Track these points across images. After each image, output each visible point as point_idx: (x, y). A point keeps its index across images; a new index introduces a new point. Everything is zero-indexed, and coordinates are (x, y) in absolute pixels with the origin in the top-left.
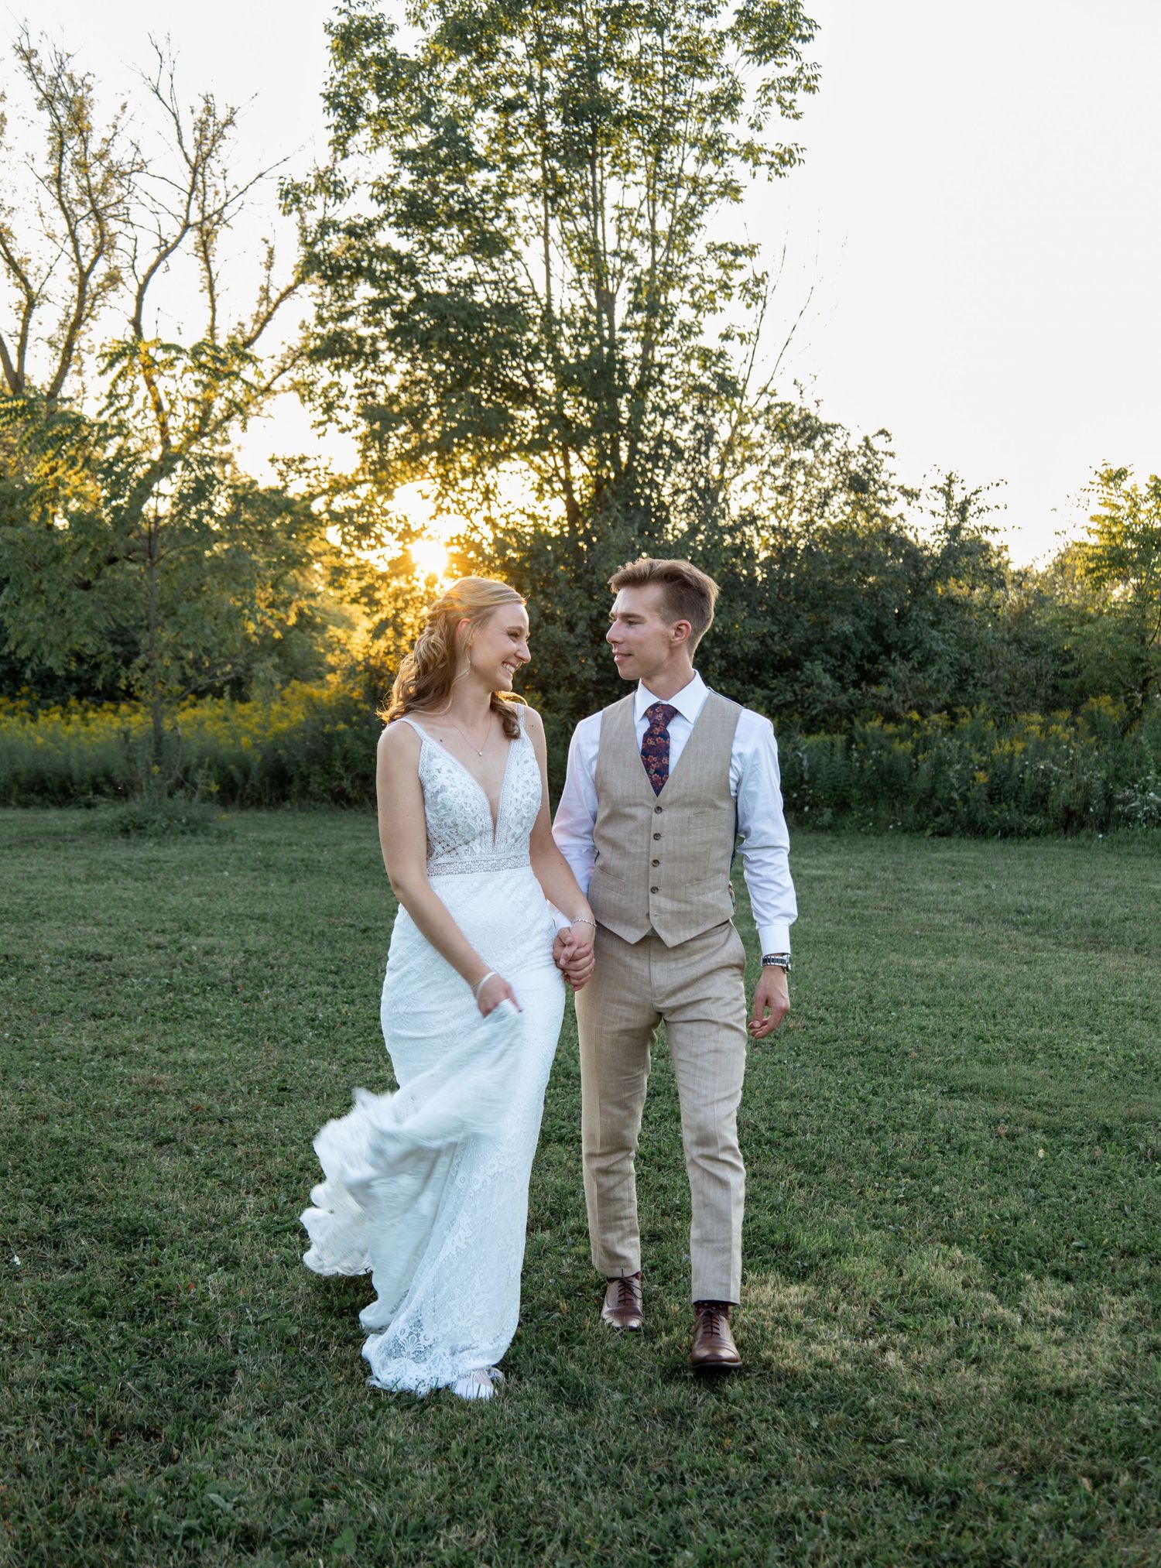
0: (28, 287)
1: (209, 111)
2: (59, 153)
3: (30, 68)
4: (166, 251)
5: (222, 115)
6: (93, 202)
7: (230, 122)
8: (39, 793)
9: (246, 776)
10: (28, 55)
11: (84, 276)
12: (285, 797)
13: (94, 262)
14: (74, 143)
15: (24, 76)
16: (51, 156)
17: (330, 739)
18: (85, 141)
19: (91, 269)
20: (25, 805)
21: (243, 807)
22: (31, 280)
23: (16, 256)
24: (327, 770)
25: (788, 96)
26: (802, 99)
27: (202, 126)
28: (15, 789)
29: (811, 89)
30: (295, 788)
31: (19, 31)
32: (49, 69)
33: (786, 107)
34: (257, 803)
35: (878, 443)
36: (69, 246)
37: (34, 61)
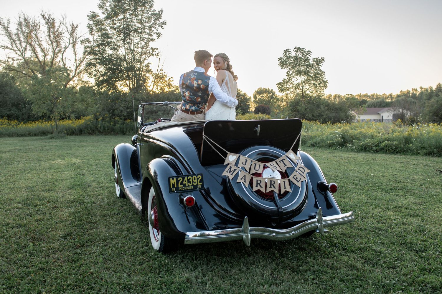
0: (45, 53)
1: (73, 25)
2: (49, 31)
3: (44, 18)
4: (66, 48)
5: (75, 26)
6: (56, 39)
7: (77, 27)
8: (43, 134)
9: (75, 131)
10: (43, 16)
11: (54, 51)
12: (82, 134)
13: (56, 49)
14: (52, 30)
15: (43, 19)
16: (48, 32)
17: (88, 125)
18: (54, 29)
19: (56, 50)
20: (41, 136)
21: (75, 135)
22: (45, 52)
23: (43, 48)
24: (88, 129)
25: (162, 25)
26: (164, 26)
27: (72, 28)
28: (39, 134)
29: (165, 24)
30: (83, 132)
31: (41, 12)
32: (47, 17)
33: (162, 27)
34: (77, 135)
35: (171, 79)
36: (51, 46)
37: (45, 17)
